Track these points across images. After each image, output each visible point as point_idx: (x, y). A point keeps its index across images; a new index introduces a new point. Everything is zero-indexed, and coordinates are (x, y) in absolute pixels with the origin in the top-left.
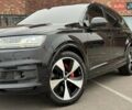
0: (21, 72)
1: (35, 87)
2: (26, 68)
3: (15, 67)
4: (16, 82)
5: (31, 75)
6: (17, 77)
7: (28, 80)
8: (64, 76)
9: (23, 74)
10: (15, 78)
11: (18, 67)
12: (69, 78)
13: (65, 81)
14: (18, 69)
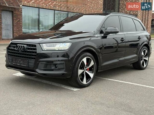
0: (55, 65)
1: (63, 74)
2: (58, 62)
3: (52, 62)
4: (52, 70)
5: (61, 66)
6: (53, 68)
7: (59, 69)
8: (85, 69)
9: (57, 66)
10: (52, 68)
11: (54, 62)
12: (86, 70)
13: (85, 72)
14: (54, 63)
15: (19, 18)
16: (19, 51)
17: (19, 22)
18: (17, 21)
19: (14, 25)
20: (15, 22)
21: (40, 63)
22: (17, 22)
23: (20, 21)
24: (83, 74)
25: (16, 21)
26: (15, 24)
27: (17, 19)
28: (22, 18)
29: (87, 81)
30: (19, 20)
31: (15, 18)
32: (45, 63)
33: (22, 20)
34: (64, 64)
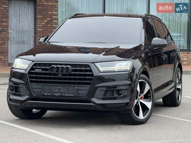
2: (123, 88)
5: (126, 93)
8: (138, 97)
9: (120, 92)
10: (115, 96)
11: (117, 87)
12: (141, 99)
13: (139, 102)
14: (117, 89)
15: (51, 16)
16: (57, 75)
17: (49, 25)
18: (46, 21)
19: (37, 32)
20: (40, 24)
21: (98, 89)
22: (45, 23)
23: (53, 21)
24: (137, 105)
25: (43, 23)
26: (38, 29)
27: (44, 18)
28: (57, 15)
29: (144, 114)
30: (49, 19)
31: (42, 16)
32: (105, 89)
33: (57, 19)
34: (128, 89)
